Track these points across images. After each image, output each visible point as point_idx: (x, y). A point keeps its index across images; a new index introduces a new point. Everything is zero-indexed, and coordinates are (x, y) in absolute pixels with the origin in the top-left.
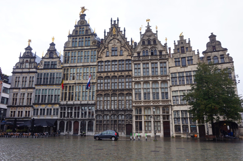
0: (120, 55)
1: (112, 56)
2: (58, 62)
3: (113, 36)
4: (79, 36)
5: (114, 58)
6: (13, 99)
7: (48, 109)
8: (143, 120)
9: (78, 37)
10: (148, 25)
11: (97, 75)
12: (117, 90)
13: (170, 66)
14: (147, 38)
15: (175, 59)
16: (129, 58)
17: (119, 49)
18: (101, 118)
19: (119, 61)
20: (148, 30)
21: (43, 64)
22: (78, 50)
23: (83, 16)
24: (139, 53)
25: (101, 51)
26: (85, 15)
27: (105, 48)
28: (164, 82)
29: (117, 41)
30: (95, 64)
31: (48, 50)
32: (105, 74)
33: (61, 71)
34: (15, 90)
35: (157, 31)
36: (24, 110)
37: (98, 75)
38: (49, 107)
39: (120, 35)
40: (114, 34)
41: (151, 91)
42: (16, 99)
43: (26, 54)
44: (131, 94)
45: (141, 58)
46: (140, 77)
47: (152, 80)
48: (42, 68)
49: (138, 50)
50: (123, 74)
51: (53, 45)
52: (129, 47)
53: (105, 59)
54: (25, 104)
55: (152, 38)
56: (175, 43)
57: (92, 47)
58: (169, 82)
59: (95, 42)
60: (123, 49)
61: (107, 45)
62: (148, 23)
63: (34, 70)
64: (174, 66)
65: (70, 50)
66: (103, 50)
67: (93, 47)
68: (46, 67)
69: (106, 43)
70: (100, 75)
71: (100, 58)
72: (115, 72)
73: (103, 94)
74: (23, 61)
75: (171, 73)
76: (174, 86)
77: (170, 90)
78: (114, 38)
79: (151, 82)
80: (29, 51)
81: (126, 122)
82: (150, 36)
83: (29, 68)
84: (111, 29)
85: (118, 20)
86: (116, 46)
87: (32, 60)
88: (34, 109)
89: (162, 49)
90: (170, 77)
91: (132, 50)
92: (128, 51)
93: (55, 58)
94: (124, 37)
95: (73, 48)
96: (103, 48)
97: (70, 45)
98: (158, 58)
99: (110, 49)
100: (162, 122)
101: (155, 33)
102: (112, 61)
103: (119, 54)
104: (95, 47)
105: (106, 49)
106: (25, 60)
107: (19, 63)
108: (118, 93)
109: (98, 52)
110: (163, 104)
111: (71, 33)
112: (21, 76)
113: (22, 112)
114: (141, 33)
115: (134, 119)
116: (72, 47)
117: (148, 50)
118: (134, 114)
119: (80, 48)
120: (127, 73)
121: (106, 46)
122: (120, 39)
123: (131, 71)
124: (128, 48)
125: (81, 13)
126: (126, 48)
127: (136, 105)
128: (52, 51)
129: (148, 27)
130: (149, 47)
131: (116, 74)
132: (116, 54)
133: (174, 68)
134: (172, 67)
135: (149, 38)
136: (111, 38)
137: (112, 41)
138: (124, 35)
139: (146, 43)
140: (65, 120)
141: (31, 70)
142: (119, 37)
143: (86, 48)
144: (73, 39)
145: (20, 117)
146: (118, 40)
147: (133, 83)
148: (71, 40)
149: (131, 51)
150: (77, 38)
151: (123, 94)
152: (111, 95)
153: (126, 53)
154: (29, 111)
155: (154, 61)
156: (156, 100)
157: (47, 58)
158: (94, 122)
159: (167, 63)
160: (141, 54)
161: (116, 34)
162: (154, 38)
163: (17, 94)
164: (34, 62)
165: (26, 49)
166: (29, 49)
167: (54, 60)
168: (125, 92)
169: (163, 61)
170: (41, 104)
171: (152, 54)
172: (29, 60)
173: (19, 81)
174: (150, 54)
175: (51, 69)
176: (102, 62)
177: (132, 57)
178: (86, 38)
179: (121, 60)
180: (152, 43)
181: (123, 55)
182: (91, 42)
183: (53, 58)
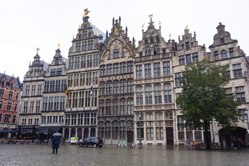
0: (121, 58)
1: (114, 58)
2: (63, 69)
3: (115, 38)
4: (82, 40)
5: (116, 61)
6: (25, 107)
7: (54, 117)
8: (145, 127)
9: (81, 42)
10: (151, 21)
11: (99, 80)
12: (118, 95)
13: (174, 66)
14: (150, 35)
15: (179, 56)
16: (131, 59)
17: (121, 51)
18: (104, 126)
19: (121, 63)
20: (151, 26)
21: (50, 71)
22: (81, 55)
23: (86, 19)
24: (141, 54)
25: (103, 55)
26: (88, 17)
27: (107, 50)
28: (167, 83)
29: (118, 42)
30: (98, 68)
31: (55, 57)
32: (107, 79)
33: (66, 77)
34: (26, 99)
35: (160, 27)
36: (34, 118)
37: (101, 79)
38: (55, 114)
39: (122, 35)
40: (116, 34)
41: (153, 94)
42: (27, 107)
43: (35, 63)
44: (132, 99)
45: (143, 59)
46: (141, 80)
47: (153, 82)
48: (49, 75)
49: (140, 50)
50: (125, 77)
51: (58, 51)
52: (130, 48)
53: (107, 62)
54: (34, 112)
55: (154, 35)
56: (179, 39)
57: (94, 51)
58: (172, 83)
59: (98, 45)
60: (125, 50)
61: (109, 47)
62: (151, 19)
63: (42, 78)
64: (179, 64)
65: (73, 56)
66: (105, 53)
67: (96, 51)
68: (53, 74)
69: (108, 46)
70: (102, 79)
71: (102, 61)
72: (116, 75)
73: (105, 99)
74: (32, 70)
75: (175, 74)
76: (178, 88)
77: (174, 92)
78: (115, 39)
79: (152, 85)
80: (37, 59)
81: (127, 129)
82: (153, 33)
83: (38, 77)
84: (113, 30)
85: (120, 19)
86: (118, 48)
87: (40, 68)
88: (42, 117)
89: (165, 47)
90: (174, 77)
91: (133, 50)
92: (130, 52)
93: (60, 65)
94: (126, 38)
95: (77, 54)
96: (105, 51)
97: (74, 51)
98: (161, 57)
99: (112, 50)
100: (164, 128)
102: (114, 64)
103: (120, 55)
104: (98, 51)
105: (108, 52)
106: (34, 68)
107: (29, 72)
108: (119, 98)
109: (101, 55)
110: (165, 109)
111: (75, 38)
112: (31, 84)
113: (32, 119)
114: (143, 30)
115: (135, 126)
116: (76, 52)
117: (151, 49)
118: (135, 120)
119: (83, 53)
120: (128, 76)
121: (108, 49)
122: (122, 40)
123: (133, 73)
124: (129, 48)
125: (85, 16)
126: (127, 49)
127: (137, 110)
128: (58, 58)
129: (151, 23)
130: (152, 46)
131: (118, 78)
132: (118, 57)
133: (178, 67)
134: (176, 66)
135: (151, 36)
136: (113, 39)
137: (114, 43)
138: (126, 34)
139: (149, 41)
140: (69, 127)
141: (39, 78)
142: (120, 38)
143: (89, 52)
144: (77, 43)
145: (30, 125)
146: (120, 40)
147: (134, 86)
148: (75, 45)
149: (133, 52)
150: (80, 43)
151: (124, 99)
152: (113, 100)
153: (127, 55)
154: (38, 119)
155: (157, 61)
156: (158, 104)
157: (53, 66)
158: (97, 129)
159: (171, 62)
160: (144, 54)
161: (118, 34)
162: (157, 35)
163: (27, 102)
164: (42, 70)
165: (35, 58)
166: (37, 57)
167: (60, 67)
168: (127, 97)
169: (166, 60)
170: (48, 112)
171: (155, 53)
172: (37, 68)
173: (29, 90)
174: (153, 53)
175: (57, 76)
176: (104, 65)
177: (133, 58)
178: (89, 41)
179: (123, 62)
180: (155, 41)
181: (124, 57)
182: (94, 45)
183: (58, 65)
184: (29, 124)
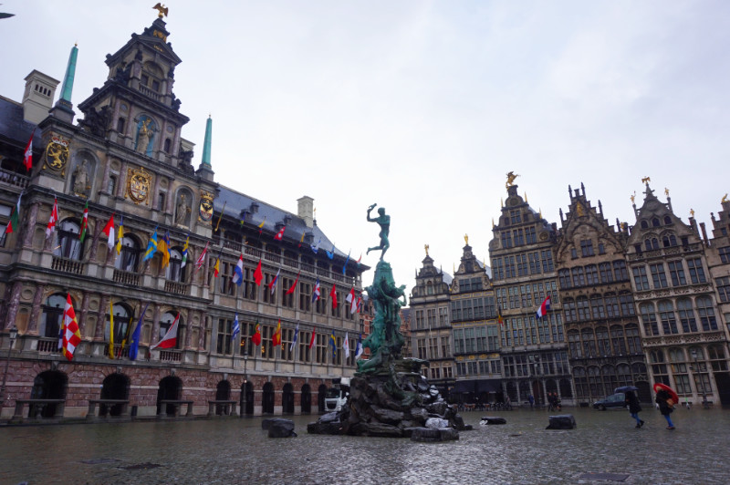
0: (600, 255)
1: (583, 257)
2: (483, 279)
3: (579, 220)
4: (513, 227)
5: (588, 261)
6: (420, 349)
7: (481, 363)
8: (670, 373)
9: (512, 230)
10: (648, 189)
11: (561, 296)
12: (605, 320)
13: (710, 264)
14: (651, 214)
15: (719, 249)
16: (620, 257)
17: (596, 244)
18: (583, 374)
19: (600, 264)
20: (650, 198)
21: (458, 284)
22: (516, 253)
23: (512, 190)
24: (637, 246)
25: (560, 251)
26: (516, 186)
27: (567, 243)
28: (706, 296)
29: (588, 227)
30: (554, 274)
31: (463, 259)
32: (577, 293)
33: (492, 293)
34: (419, 334)
35: (669, 199)
36: (441, 366)
37: (564, 294)
38: (483, 358)
39: (593, 216)
40: (580, 215)
41: (677, 316)
42: (424, 349)
43: (426, 270)
44: (636, 326)
45: (645, 256)
46: (649, 292)
47: (674, 295)
48: (458, 291)
49: (635, 240)
50: (613, 289)
51: (467, 249)
52: (615, 236)
53: (570, 264)
54: (440, 356)
55: (660, 213)
56: (713, 218)
57: (541, 245)
58: (713, 297)
59: (546, 235)
60: (604, 241)
61: (571, 238)
62: (647, 185)
63: (445, 296)
64: (720, 262)
65: (500, 255)
66: (565, 248)
67: (544, 245)
68: (464, 289)
69: (568, 235)
70: (567, 294)
71: (561, 263)
72: (594, 286)
73: (580, 328)
74: (423, 283)
75: (716, 279)
76: (727, 303)
77: (720, 311)
78: (581, 224)
79: (674, 301)
80: (429, 264)
81: (635, 379)
82: (655, 210)
83: (436, 295)
84: (573, 207)
85: (583, 188)
86: (588, 238)
87: (438, 280)
88: (458, 364)
89: (686, 232)
90: (715, 285)
91: (622, 242)
92: (615, 244)
93: (477, 272)
94: (600, 219)
95: (507, 251)
96: (563, 244)
97: (500, 246)
98: (682, 250)
99: (577, 244)
100: (711, 375)
101: (666, 202)
102: (586, 267)
103: (596, 251)
104: (548, 244)
105: (570, 246)
106: (426, 281)
107: (416, 287)
108: (608, 325)
109: (556, 252)
110: (708, 341)
111: (497, 223)
112: (425, 309)
113: (438, 369)
114: (634, 206)
115: (650, 372)
116: (504, 249)
117: (657, 238)
118: (648, 362)
119: (518, 249)
120: (619, 287)
121: (569, 240)
122: (594, 224)
123: (629, 281)
124: (613, 238)
125: (509, 185)
126: (609, 239)
127: (650, 345)
128: (469, 260)
129: (649, 192)
130: (658, 232)
131: (598, 290)
132: (591, 253)
133: (720, 267)
134: (715, 266)
135: (654, 215)
136: (576, 224)
137: (579, 230)
138: (601, 214)
139: (650, 224)
140: (515, 379)
141: (440, 297)
142: (591, 220)
143: (529, 247)
144: (503, 233)
145: (436, 378)
146: (590, 225)
147: (637, 305)
148: (498, 236)
149: (621, 244)
150: (509, 232)
151: (619, 326)
152: (596, 329)
153: (610, 249)
154: (450, 369)
155: (674, 259)
156: (691, 333)
157: (464, 274)
158: (572, 382)
159: (703, 259)
160: (643, 248)
161: (584, 214)
162: (664, 212)
163: (424, 340)
164: (442, 283)
165: (424, 262)
166: (428, 261)
167: (476, 275)
168: (623, 323)
169: (693, 256)
170: (468, 354)
171: (666, 243)
172: (432, 280)
173: (422, 319)
174: (661, 245)
175: (473, 291)
176: (565, 270)
177: (625, 255)
178: (526, 229)
179: (604, 263)
180: (663, 223)
181: (605, 254)
182: (538, 235)
183: (473, 272)
184: (434, 376)
